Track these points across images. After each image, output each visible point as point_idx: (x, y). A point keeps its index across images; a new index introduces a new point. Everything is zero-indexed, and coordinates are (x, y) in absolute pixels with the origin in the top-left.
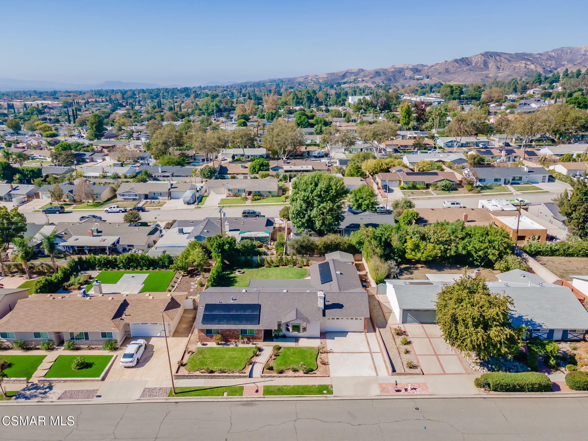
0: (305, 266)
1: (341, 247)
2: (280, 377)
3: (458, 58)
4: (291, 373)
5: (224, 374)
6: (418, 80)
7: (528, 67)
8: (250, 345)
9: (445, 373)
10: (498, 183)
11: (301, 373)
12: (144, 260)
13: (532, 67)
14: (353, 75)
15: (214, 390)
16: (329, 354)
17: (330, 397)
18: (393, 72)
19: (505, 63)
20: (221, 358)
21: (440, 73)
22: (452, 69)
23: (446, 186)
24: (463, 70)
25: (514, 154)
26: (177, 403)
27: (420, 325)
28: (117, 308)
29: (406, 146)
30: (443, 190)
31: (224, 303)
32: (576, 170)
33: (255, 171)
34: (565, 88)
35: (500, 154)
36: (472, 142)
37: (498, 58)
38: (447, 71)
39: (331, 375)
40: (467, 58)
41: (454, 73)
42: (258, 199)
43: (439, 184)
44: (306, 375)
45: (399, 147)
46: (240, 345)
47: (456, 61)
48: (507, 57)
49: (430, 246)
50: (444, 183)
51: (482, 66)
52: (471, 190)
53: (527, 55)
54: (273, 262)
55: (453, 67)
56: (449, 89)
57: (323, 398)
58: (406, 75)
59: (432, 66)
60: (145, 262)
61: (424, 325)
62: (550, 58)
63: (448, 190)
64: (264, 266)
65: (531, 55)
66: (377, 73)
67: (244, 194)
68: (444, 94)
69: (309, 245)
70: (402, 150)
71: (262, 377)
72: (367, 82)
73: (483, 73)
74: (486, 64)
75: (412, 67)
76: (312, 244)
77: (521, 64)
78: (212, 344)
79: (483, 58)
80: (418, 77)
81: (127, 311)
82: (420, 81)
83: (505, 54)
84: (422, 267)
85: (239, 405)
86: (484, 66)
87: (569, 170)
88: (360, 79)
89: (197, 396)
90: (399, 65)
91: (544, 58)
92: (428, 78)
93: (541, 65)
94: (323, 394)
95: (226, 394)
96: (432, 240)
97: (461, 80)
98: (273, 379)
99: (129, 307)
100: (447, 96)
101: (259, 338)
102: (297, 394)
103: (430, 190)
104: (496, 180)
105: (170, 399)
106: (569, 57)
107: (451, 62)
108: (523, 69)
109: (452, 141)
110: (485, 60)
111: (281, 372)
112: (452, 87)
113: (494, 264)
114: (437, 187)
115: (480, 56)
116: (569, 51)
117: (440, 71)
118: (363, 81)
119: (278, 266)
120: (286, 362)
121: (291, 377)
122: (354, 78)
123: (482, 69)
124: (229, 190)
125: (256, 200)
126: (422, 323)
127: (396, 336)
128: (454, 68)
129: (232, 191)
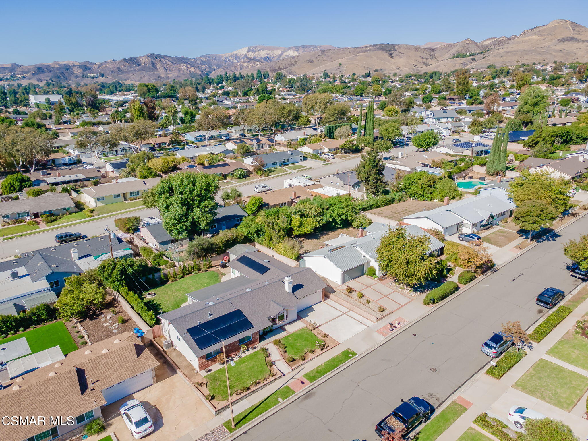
0: (209, 268)
1: (239, 240)
2: (306, 362)
3: (127, 58)
4: (311, 356)
5: (259, 386)
6: (93, 78)
7: (189, 69)
8: (251, 351)
9: (402, 306)
10: (276, 166)
11: (318, 352)
12: (7, 322)
13: (192, 69)
14: (7, 71)
15: (266, 404)
16: (320, 328)
17: (357, 357)
18: (59, 69)
19: (170, 65)
20: (241, 374)
21: (113, 72)
22: (124, 68)
23: (241, 174)
24: (135, 70)
25: (261, 142)
26: (246, 432)
27: (354, 281)
28: (77, 379)
29: (160, 144)
30: (239, 178)
31: (203, 322)
32: (318, 150)
33: (15, 189)
34: (236, 89)
35: (251, 143)
36: (216, 135)
37: (162, 60)
38: (119, 70)
39: (341, 342)
40: (135, 59)
41: (128, 72)
42: (55, 220)
43: (235, 173)
44: (324, 351)
45: (154, 146)
46: (244, 355)
47: (125, 60)
48: (170, 60)
49: (310, 220)
50: (239, 171)
51: (151, 66)
52: (262, 175)
53: (184, 58)
54: (176, 274)
55: (125, 66)
56: (145, 88)
57: (354, 361)
58: (75, 72)
59: (102, 64)
60: (11, 324)
61: (356, 279)
62: (203, 63)
63: (244, 177)
64: (168, 281)
65: (187, 59)
66: (40, 70)
67: (28, 218)
68: (142, 92)
69: (210, 246)
70: (157, 147)
71: (293, 370)
72: (30, 79)
73: (155, 73)
74: (153, 64)
75: (78, 64)
76: (212, 245)
77: (183, 67)
78: (216, 367)
79: (150, 60)
80: (92, 75)
81: (90, 377)
82: (95, 80)
83: (168, 56)
84: (303, 240)
85: (302, 401)
86: (153, 66)
87: (313, 150)
88: (19, 76)
89: (258, 415)
90: (64, 61)
91: (199, 62)
92: (103, 76)
93: (198, 68)
94: (351, 357)
95: (280, 400)
96: (310, 215)
97: (137, 79)
98: (302, 367)
99: (86, 373)
100: (145, 94)
101: (256, 341)
102: (335, 368)
103: (228, 179)
104: (274, 164)
105: (234, 434)
106: (216, 62)
107: (121, 61)
108: (186, 71)
109: (200, 136)
110: (152, 62)
111: (304, 359)
112: (147, 86)
113: (352, 223)
114: (233, 176)
115: (147, 57)
116: (214, 58)
117: (112, 70)
118: (24, 77)
119: (182, 277)
120: (297, 349)
121: (314, 358)
122: (10, 74)
123: (152, 69)
124: (4, 217)
125: (52, 221)
126: (354, 279)
127: (350, 294)
128: (126, 68)
129: (8, 216)
